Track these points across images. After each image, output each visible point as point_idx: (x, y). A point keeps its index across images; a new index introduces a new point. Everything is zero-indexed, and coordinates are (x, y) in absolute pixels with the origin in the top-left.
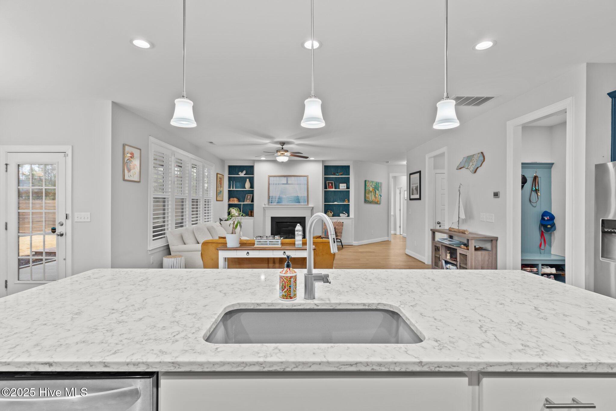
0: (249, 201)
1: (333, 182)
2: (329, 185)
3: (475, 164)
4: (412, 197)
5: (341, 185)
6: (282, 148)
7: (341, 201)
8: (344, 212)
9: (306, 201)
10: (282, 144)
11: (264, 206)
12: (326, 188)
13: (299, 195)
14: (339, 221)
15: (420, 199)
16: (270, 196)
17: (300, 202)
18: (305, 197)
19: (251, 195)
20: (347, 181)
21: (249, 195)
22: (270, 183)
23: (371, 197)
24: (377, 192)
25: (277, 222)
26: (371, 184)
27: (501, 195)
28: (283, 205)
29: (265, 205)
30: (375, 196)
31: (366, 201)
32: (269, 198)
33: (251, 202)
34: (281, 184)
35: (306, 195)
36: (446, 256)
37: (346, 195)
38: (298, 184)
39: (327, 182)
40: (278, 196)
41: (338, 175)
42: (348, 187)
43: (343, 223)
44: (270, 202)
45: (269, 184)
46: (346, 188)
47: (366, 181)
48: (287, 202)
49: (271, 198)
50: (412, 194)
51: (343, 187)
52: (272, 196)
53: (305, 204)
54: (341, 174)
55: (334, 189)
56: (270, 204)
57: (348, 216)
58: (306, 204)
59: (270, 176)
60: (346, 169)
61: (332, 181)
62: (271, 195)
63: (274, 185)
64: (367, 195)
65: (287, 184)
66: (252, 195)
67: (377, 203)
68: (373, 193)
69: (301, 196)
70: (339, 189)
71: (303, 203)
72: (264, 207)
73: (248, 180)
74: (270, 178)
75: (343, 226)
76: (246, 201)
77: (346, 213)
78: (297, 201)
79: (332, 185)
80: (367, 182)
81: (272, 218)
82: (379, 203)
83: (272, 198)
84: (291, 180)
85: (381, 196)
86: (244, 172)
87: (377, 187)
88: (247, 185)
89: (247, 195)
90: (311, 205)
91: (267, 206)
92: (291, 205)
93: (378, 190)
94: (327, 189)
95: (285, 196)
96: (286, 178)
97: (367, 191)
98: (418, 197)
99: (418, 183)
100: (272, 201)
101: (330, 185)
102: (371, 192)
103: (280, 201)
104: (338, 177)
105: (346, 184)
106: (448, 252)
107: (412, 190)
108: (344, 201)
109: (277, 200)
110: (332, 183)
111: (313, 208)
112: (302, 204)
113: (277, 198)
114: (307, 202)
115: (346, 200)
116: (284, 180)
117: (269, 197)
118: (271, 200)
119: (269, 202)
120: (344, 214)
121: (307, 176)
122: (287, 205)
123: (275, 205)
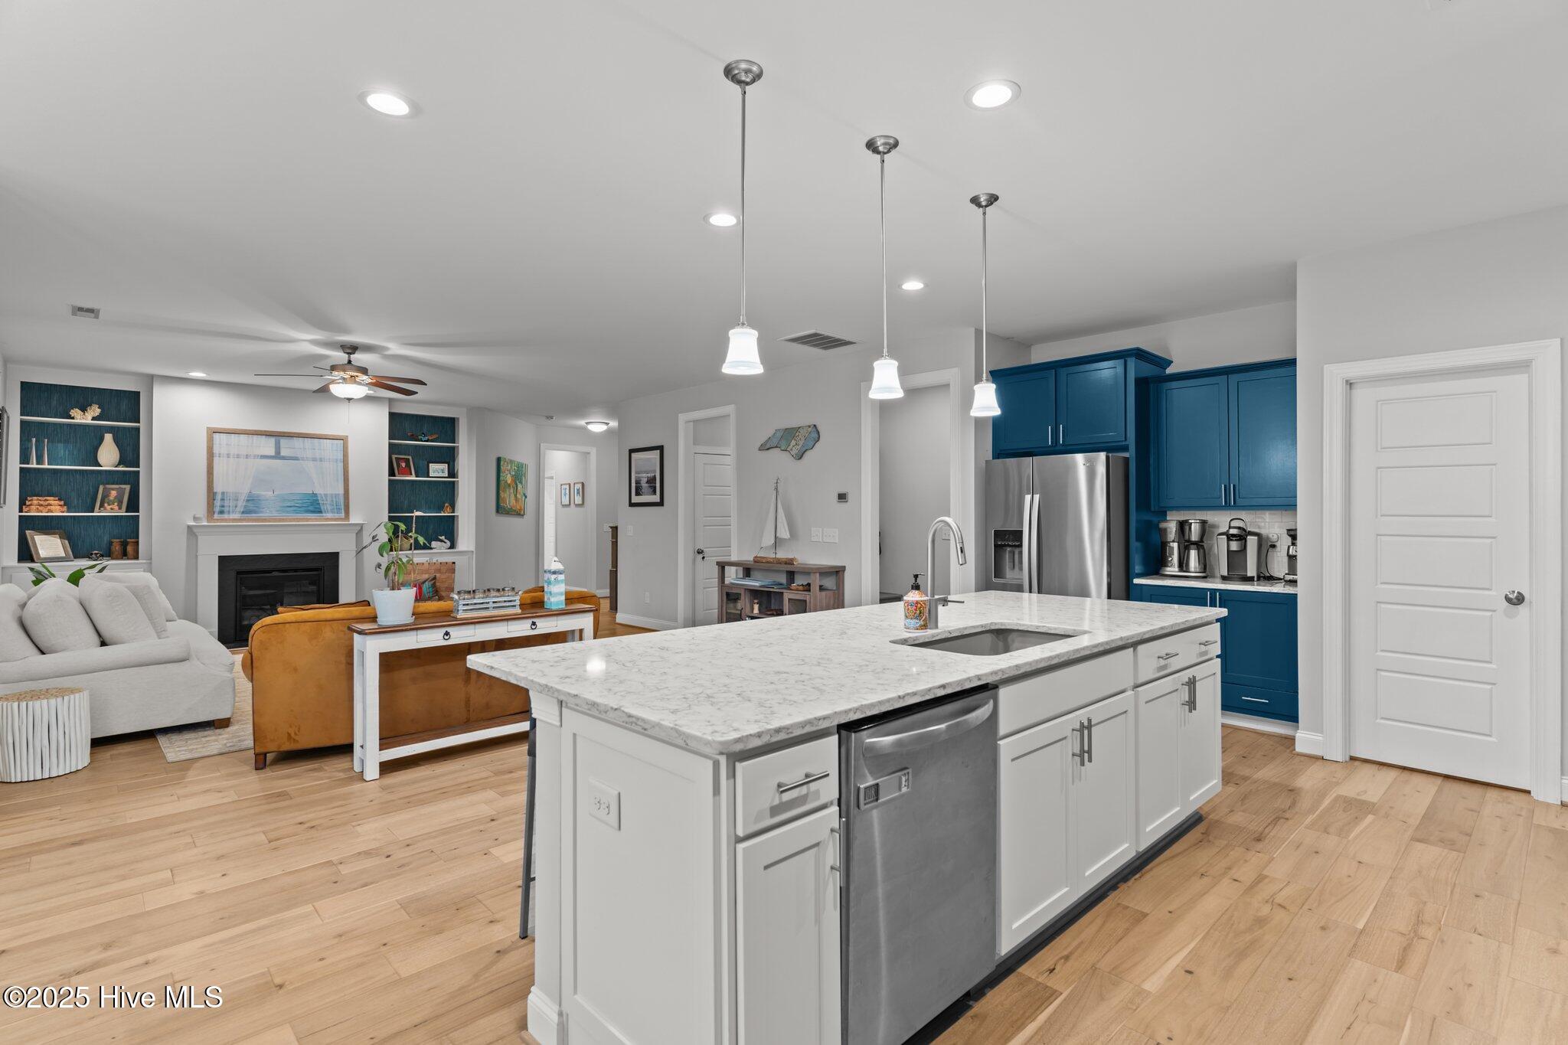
0: (116, 508)
1: (410, 458)
2: (398, 465)
3: (801, 443)
4: (635, 499)
5: (432, 466)
6: (350, 362)
7: (430, 510)
8: (443, 538)
9: (343, 507)
10: (350, 351)
11: (192, 523)
12: (392, 473)
13: (319, 491)
14: (434, 561)
15: (661, 503)
16: (215, 494)
17: (321, 512)
18: (337, 495)
19: (123, 486)
20: (449, 457)
21: (113, 489)
22: (216, 450)
23: (509, 500)
24: (520, 486)
25: (239, 573)
26: (509, 467)
27: (850, 497)
28: (264, 520)
29: (195, 519)
30: (516, 496)
31: (500, 509)
32: (214, 500)
33: (126, 512)
34: (255, 456)
35: (341, 491)
36: (752, 609)
37: (447, 492)
38: (314, 460)
39: (394, 456)
40: (246, 491)
41: (425, 441)
42: (452, 473)
43: (454, 563)
44: (217, 509)
45: (211, 456)
46: (447, 475)
47: (499, 460)
48: (278, 511)
49: (219, 497)
50: (638, 494)
51: (438, 471)
52: (223, 493)
53: (337, 516)
54: (434, 437)
55: (413, 478)
56: (216, 516)
57: (452, 547)
58: (343, 515)
59: (213, 432)
60: (446, 427)
61: (409, 455)
62: (218, 488)
63: (231, 460)
64: (502, 494)
65: (278, 456)
66: (127, 487)
67: (519, 514)
68: (512, 491)
69: (326, 495)
70: (428, 476)
71: (333, 512)
72: (189, 527)
73: (108, 437)
74: (216, 436)
75: (453, 571)
76: (102, 505)
77: (446, 541)
78: (311, 508)
79: (408, 465)
80: (502, 463)
81: (223, 560)
82: (522, 513)
83: (223, 500)
84: (287, 447)
85: (526, 497)
86: (95, 410)
87: (519, 476)
88: (108, 456)
89: (101, 488)
90: (355, 519)
91: (206, 524)
92: (294, 520)
93: (521, 483)
94: (394, 476)
95: (271, 493)
96: (272, 440)
97: (502, 483)
98: (656, 498)
99: (655, 471)
100: (223, 506)
101: (403, 465)
102: (509, 485)
103: (252, 506)
104: (424, 446)
105: (447, 465)
106: (756, 601)
107: (638, 482)
108: (440, 508)
109: (241, 504)
110: (407, 461)
111: (362, 526)
112: (329, 515)
113: (243, 497)
114: (343, 511)
115: (446, 505)
116: (267, 446)
117: (211, 495)
118: (218, 503)
119: (210, 511)
120: (442, 541)
121: (344, 439)
122: (275, 520)
123: (234, 520)
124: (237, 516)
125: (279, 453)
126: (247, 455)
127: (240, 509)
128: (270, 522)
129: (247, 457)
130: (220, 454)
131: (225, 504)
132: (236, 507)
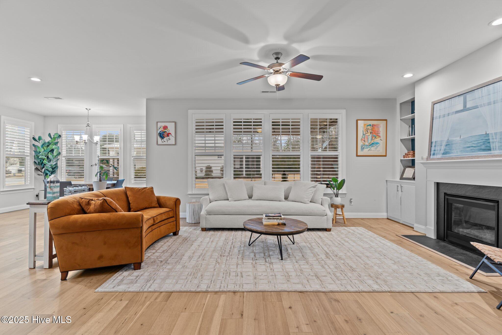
10: (277, 57)
13: (491, 131)
16: (432, 143)
25: (446, 195)
28: (452, 158)
29: (424, 159)
32: (432, 146)
34: (453, 113)
38: (489, 104)
40: (446, 139)
45: (432, 119)
52: (435, 142)
59: (434, 104)
62: (434, 139)
63: (441, 119)
65: (465, 109)
69: (496, 133)
74: (436, 106)
81: (437, 186)
83: (435, 146)
91: (428, 161)
96: (462, 99)
109: (443, 148)
113: (444, 144)
116: (458, 104)
117: (430, 144)
119: (429, 154)
122: (457, 158)
123: (439, 159)
124: (439, 156)
125: (466, 106)
126: (448, 114)
127: (442, 152)
128: (455, 159)
129: (448, 115)
130: (436, 117)
131: (436, 149)
132: (440, 150)
